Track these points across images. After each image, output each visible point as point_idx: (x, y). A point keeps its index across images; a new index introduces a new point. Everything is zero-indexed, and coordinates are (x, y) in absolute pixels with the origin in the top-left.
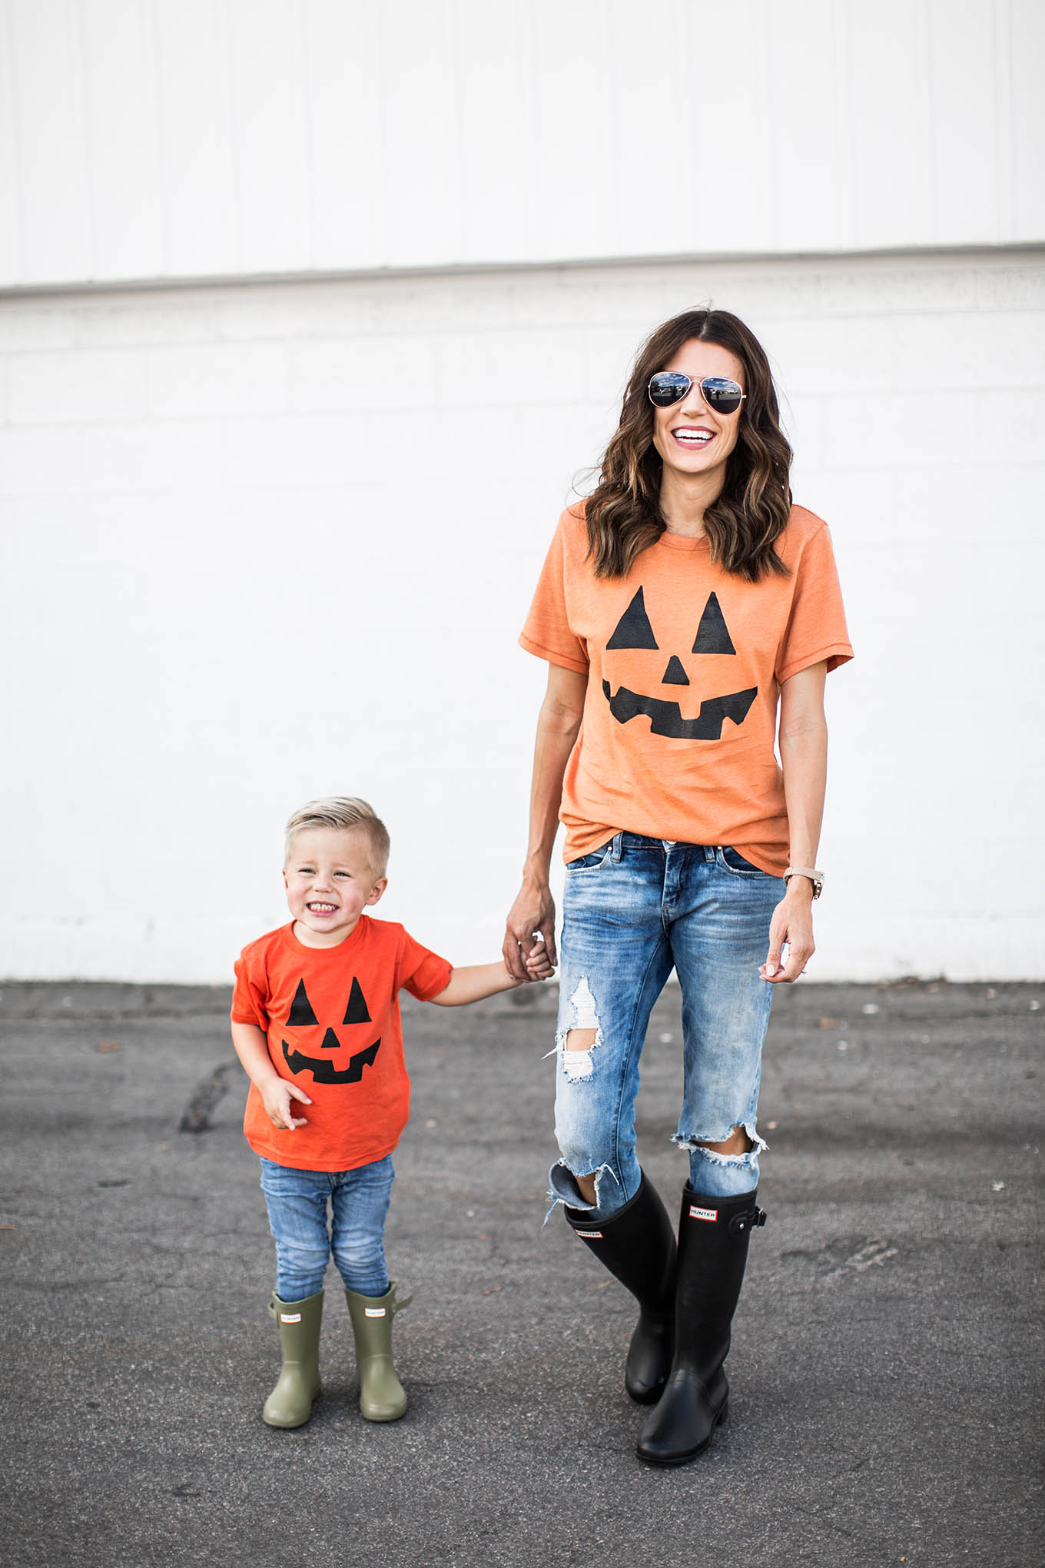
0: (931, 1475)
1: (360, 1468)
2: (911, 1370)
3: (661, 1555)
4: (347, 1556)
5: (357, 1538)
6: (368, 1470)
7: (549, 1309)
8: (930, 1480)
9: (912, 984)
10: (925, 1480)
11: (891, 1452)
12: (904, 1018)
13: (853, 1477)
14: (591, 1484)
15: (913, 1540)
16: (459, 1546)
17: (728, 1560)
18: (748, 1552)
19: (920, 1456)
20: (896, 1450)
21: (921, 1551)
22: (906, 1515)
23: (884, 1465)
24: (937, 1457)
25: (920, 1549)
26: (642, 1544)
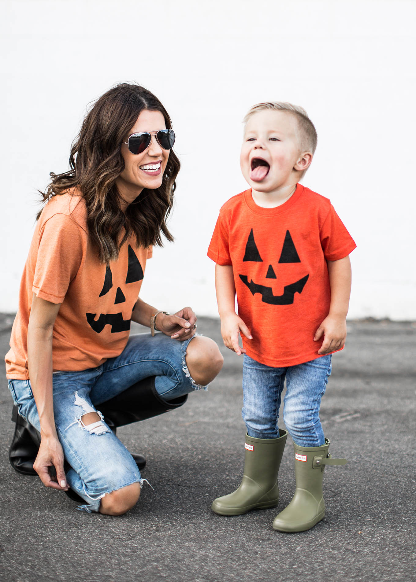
0: (377, 500)
1: (33, 490)
2: (367, 459)
3: (212, 529)
4: (17, 526)
5: (25, 519)
6: (37, 491)
7: (156, 432)
8: (376, 501)
9: (371, 320)
10: (374, 502)
11: (354, 490)
12: (367, 333)
13: (331, 500)
14: (172, 500)
15: (365, 525)
16: (88, 523)
17: (253, 532)
18: (266, 529)
19: (371, 492)
20: (357, 490)
21: (371, 530)
22: (362, 515)
23: (349, 496)
24: (381, 493)
25: (370, 529)
26: (201, 524)
